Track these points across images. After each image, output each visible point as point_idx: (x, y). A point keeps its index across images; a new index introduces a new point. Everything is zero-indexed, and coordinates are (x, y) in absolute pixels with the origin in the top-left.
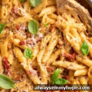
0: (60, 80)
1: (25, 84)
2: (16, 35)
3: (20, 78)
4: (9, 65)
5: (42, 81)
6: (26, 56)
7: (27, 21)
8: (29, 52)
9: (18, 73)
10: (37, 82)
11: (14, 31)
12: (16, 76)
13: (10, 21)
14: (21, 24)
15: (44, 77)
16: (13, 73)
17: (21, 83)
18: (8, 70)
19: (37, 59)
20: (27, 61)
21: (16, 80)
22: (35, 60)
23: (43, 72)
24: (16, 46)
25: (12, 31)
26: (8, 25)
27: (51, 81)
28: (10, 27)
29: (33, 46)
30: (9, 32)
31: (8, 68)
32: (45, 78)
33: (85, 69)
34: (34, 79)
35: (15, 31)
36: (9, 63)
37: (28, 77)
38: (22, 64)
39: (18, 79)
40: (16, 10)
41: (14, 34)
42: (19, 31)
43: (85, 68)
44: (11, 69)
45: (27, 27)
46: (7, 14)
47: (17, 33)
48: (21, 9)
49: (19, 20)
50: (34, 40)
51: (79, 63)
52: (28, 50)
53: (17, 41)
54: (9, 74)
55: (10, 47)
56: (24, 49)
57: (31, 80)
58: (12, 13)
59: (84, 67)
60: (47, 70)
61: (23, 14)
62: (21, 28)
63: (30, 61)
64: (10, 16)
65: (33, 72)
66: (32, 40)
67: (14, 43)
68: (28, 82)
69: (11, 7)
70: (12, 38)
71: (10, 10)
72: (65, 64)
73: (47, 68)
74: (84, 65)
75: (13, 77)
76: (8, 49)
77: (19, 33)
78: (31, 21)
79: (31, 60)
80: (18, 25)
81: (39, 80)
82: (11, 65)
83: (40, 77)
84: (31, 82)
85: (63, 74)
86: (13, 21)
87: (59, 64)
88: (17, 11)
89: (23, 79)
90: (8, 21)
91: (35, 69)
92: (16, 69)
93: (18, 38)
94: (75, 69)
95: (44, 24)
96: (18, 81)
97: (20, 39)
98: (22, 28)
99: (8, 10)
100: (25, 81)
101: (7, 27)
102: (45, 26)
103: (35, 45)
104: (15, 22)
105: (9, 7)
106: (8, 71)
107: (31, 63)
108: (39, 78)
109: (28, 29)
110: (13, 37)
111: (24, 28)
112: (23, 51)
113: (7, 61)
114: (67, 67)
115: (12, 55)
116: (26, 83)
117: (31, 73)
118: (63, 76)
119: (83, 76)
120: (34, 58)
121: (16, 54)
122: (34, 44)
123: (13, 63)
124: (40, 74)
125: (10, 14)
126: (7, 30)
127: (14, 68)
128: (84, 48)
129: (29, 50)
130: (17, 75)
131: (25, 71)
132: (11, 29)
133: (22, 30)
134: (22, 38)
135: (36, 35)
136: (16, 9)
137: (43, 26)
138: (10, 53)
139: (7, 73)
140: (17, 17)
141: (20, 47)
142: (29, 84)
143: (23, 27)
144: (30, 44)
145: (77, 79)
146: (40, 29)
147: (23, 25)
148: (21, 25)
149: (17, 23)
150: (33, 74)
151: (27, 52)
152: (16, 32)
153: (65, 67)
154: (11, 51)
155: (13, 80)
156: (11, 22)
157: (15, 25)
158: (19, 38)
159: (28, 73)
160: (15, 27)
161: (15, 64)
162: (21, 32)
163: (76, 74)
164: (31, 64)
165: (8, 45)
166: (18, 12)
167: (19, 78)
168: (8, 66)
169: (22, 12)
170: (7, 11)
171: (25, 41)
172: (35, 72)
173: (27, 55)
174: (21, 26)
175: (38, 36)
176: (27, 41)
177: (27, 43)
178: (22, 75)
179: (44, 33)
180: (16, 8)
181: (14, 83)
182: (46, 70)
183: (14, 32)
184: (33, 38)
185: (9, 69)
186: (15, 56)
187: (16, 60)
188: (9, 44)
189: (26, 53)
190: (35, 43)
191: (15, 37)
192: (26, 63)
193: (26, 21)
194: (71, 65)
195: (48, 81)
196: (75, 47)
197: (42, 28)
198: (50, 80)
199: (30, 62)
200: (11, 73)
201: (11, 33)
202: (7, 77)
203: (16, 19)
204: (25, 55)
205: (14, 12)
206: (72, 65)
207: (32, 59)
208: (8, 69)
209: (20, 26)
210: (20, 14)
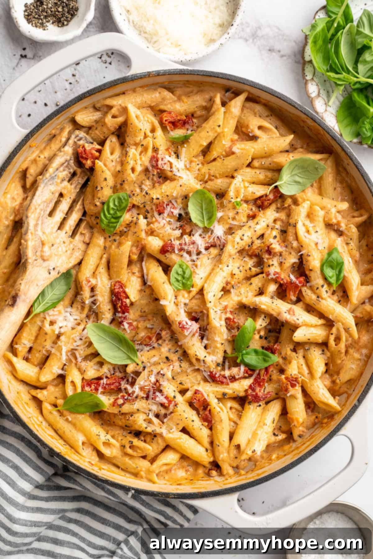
0: (256, 352)
1: (164, 356)
2: (155, 226)
3: (154, 339)
4: (128, 301)
5: (208, 350)
6: (176, 284)
7: (186, 194)
8: (184, 273)
9: (149, 326)
10: (198, 354)
11: (149, 215)
12: (142, 334)
13: (142, 190)
14: (170, 199)
15: (217, 341)
16: (135, 323)
17: (153, 352)
18: (124, 316)
19: (205, 292)
20: (176, 297)
21: (141, 344)
22: (198, 296)
23: (216, 328)
24: (151, 256)
25: (146, 218)
26: (137, 200)
27: (232, 354)
28: (142, 206)
29: (194, 257)
30: (138, 219)
31: (125, 309)
32: (219, 345)
33: (324, 327)
34: (190, 344)
35: (153, 216)
36: (127, 297)
37: (175, 339)
38: (162, 302)
39: (147, 340)
40: (163, 162)
41: (148, 224)
42: (162, 215)
43: (324, 325)
44: (132, 315)
45: (185, 207)
46: (139, 169)
47: (156, 221)
48: (173, 159)
49: (167, 188)
50: (200, 242)
51: (310, 309)
52: (181, 266)
53: (155, 243)
54: (126, 325)
55: (135, 257)
56: (171, 264)
57: (181, 346)
58: (150, 168)
59: (321, 322)
60: (226, 323)
61: (178, 174)
62: (168, 210)
63: (183, 296)
64: (144, 177)
65: (188, 326)
66: (193, 243)
67: (148, 246)
68: (173, 350)
69: (150, 153)
70: (143, 235)
71: (146, 160)
72: (274, 306)
73: (227, 319)
74: (321, 315)
75: (134, 336)
76: (130, 262)
77: (163, 222)
78: (197, 192)
79: (186, 295)
80: (164, 202)
81: (203, 348)
82: (132, 304)
83: (205, 341)
84: (180, 352)
85: (266, 338)
86: (150, 189)
87: (261, 303)
88: (165, 164)
89: (160, 342)
90: (138, 190)
91: (195, 319)
92: (144, 316)
93: (157, 236)
94: (300, 322)
95: (233, 200)
96: (147, 345)
97: (162, 239)
98: (172, 210)
99: (141, 159)
100: (165, 349)
101: (134, 206)
102: (234, 208)
103: (201, 256)
104: (155, 194)
105: (145, 149)
106: (125, 318)
107: (187, 301)
108: (204, 345)
109: (187, 214)
110: (146, 232)
111: (176, 212)
112: (167, 269)
113: (124, 292)
114: (279, 314)
115: (138, 277)
116: (168, 355)
117: (183, 328)
118: (265, 343)
119: (317, 344)
120: (195, 290)
121: (147, 275)
122: (199, 253)
123: (140, 300)
124: (207, 333)
125: (146, 170)
126: (135, 211)
127: (138, 313)
128: (332, 267)
129: (184, 267)
130: (146, 331)
131: (166, 322)
132: (143, 211)
133: (171, 215)
134: (170, 235)
135: (206, 230)
136: (162, 159)
137: (230, 206)
138: (134, 273)
139: (121, 323)
140: (161, 180)
141: (162, 258)
142: (174, 357)
143: (174, 208)
144: (189, 253)
145: (301, 352)
146: (219, 214)
147: (173, 202)
148: (171, 202)
149: (158, 196)
150: (190, 330)
151: (177, 273)
152: (154, 219)
153: (275, 314)
154: (136, 269)
155: (134, 341)
156: (144, 193)
157: (155, 201)
158: (161, 235)
159: (175, 327)
160: (154, 207)
161: (144, 302)
162: (168, 219)
163: (299, 335)
164: (185, 304)
165: (131, 251)
166: (167, 167)
167: (150, 338)
168: (126, 306)
169: (174, 169)
170: (139, 162)
171: (176, 243)
172: (195, 326)
173: (178, 281)
174: (170, 205)
175: (212, 231)
176: (181, 244)
177: (181, 250)
178: (158, 331)
179: (227, 226)
180: (162, 156)
181: (138, 350)
182: (223, 323)
183: (148, 220)
184: (197, 238)
185: (126, 314)
186: (144, 283)
187: (148, 291)
188: (134, 250)
189: (176, 276)
190: (203, 250)
191: (152, 233)
192: (173, 299)
193: (184, 191)
194: (289, 311)
195: (225, 352)
196: (310, 258)
197: (223, 211)
198: (229, 351)
199: (184, 298)
200: (130, 324)
201: (142, 222)
202: (120, 332)
203: (157, 185)
204: (173, 280)
205: (156, 167)
206: (294, 312)
207: (189, 292)
208: (123, 313)
209: (167, 205)
210: (169, 174)
